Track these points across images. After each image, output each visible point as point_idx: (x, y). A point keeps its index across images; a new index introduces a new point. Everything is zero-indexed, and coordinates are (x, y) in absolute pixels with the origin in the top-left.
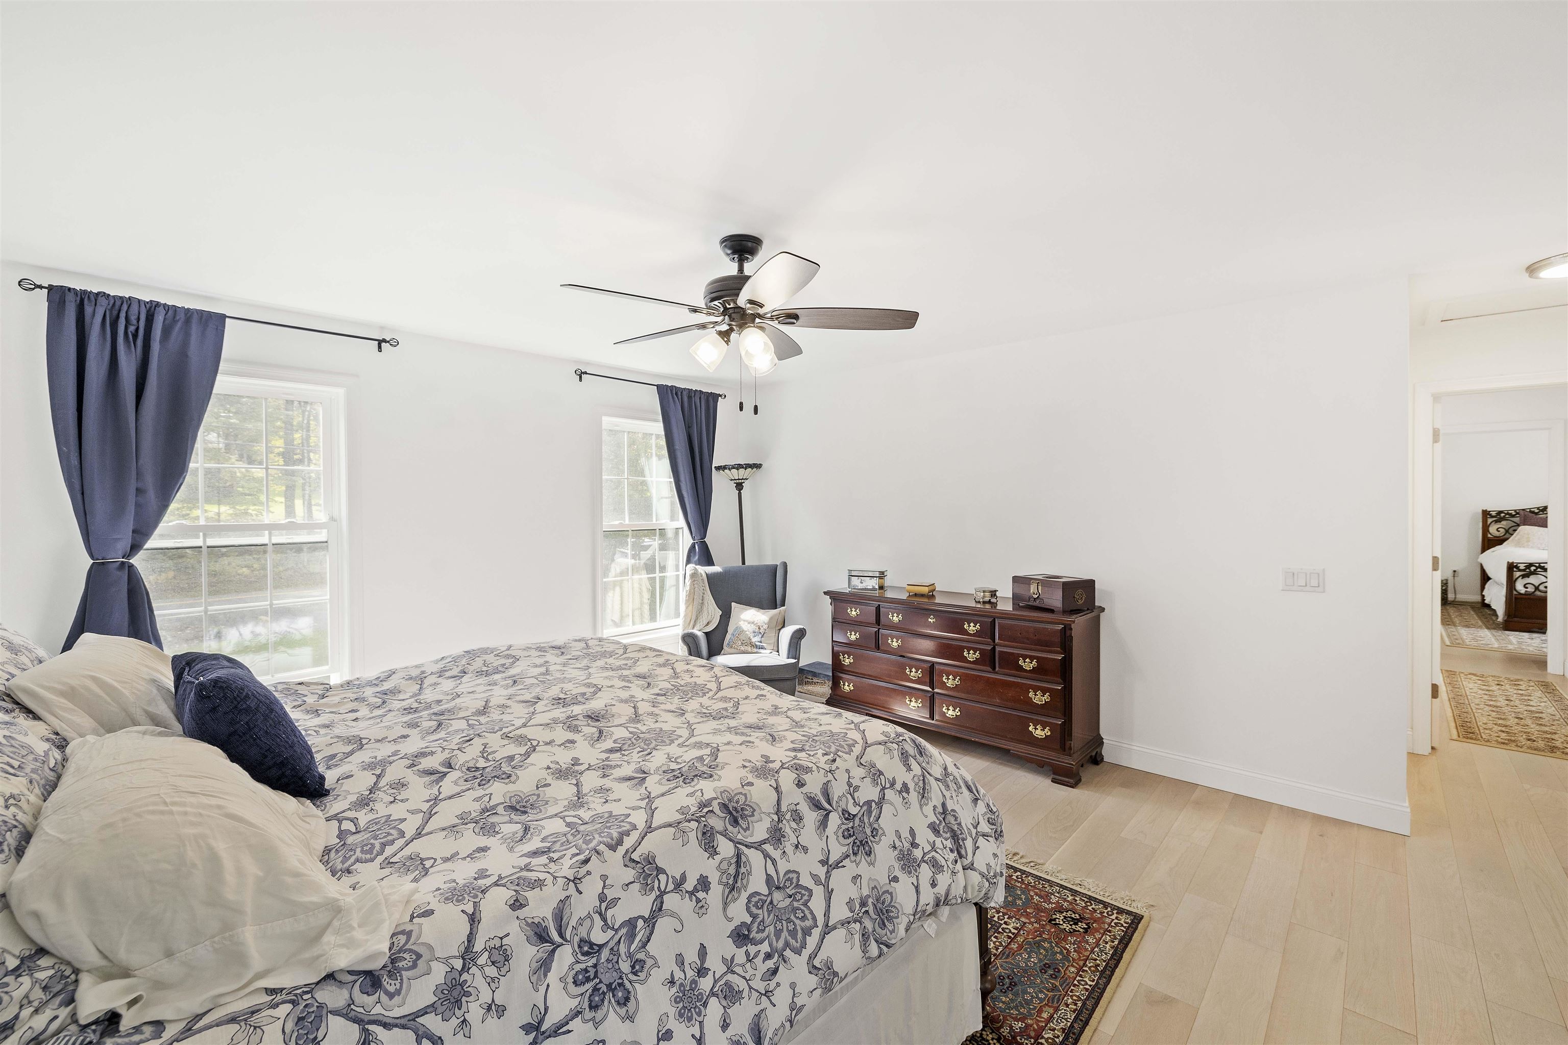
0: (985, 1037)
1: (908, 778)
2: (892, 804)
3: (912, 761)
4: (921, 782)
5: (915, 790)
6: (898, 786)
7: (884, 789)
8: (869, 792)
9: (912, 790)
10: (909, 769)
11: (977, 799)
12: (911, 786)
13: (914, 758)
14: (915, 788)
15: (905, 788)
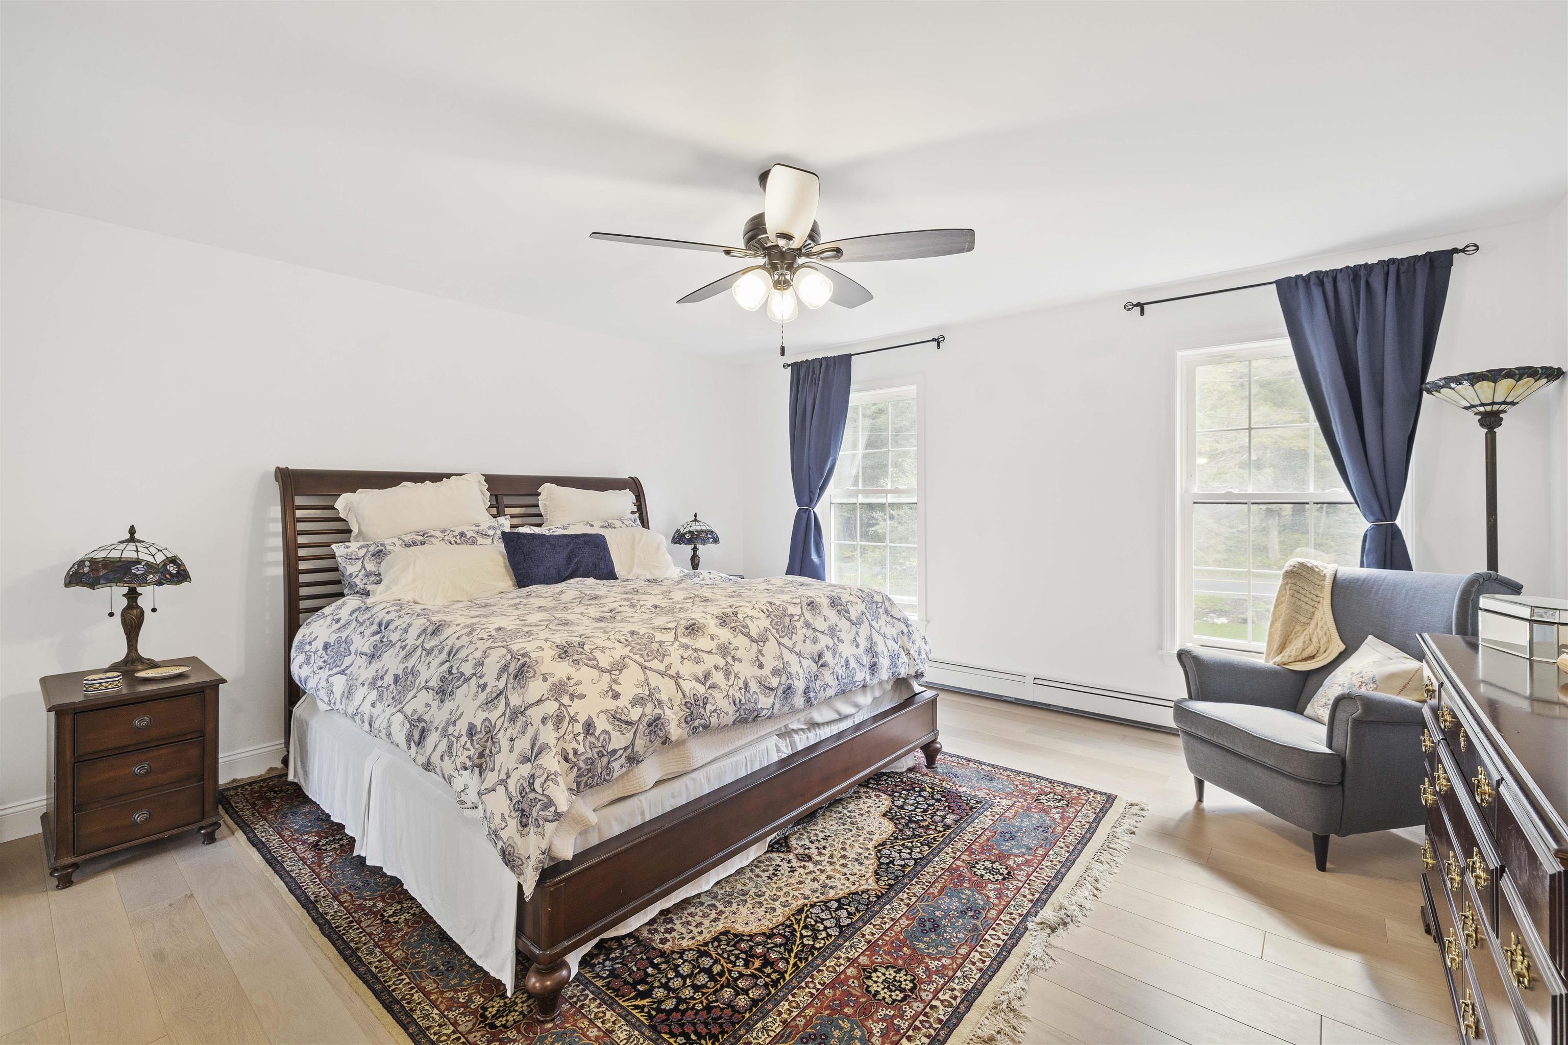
0: (512, 1014)
1: (492, 683)
2: (469, 687)
3: (505, 676)
4: (496, 694)
5: (487, 695)
6: (482, 681)
7: (475, 674)
8: (467, 669)
9: (485, 692)
10: (498, 679)
11: (529, 760)
12: (488, 689)
13: (509, 675)
14: (488, 694)
15: (483, 687)
